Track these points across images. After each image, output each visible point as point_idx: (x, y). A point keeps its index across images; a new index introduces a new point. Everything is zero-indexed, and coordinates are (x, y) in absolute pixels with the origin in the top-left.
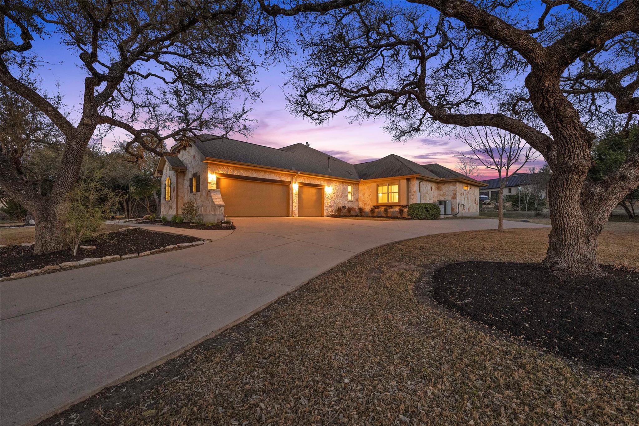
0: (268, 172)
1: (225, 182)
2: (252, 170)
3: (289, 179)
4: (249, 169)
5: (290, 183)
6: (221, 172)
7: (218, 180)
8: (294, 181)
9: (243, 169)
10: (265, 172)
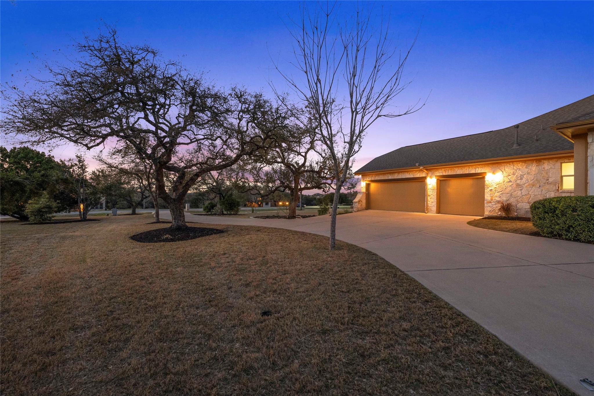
0: (402, 172)
1: (373, 186)
2: (388, 173)
3: (423, 175)
4: (386, 173)
5: (425, 178)
6: (368, 179)
7: (368, 186)
8: (429, 175)
9: (381, 174)
10: (399, 173)
